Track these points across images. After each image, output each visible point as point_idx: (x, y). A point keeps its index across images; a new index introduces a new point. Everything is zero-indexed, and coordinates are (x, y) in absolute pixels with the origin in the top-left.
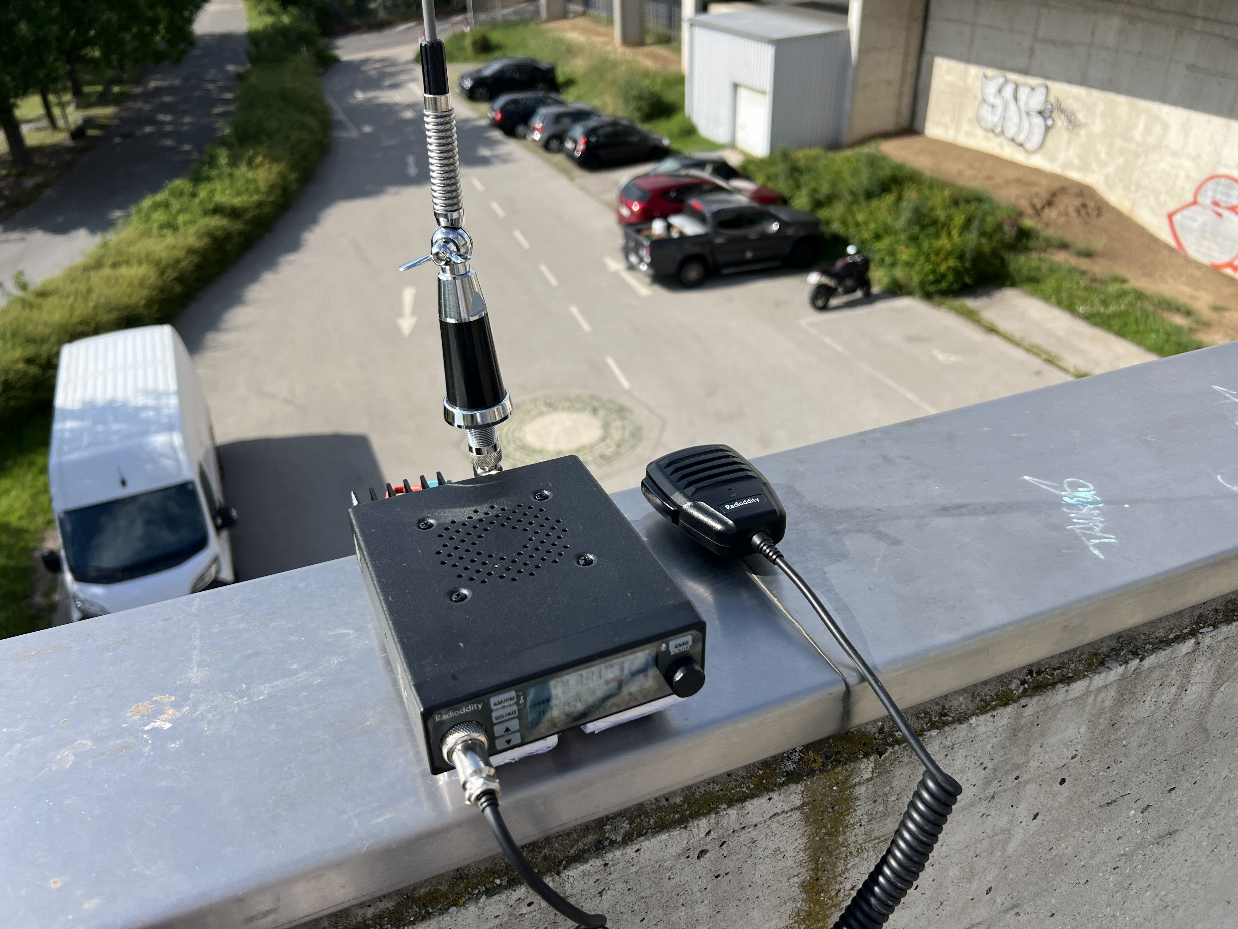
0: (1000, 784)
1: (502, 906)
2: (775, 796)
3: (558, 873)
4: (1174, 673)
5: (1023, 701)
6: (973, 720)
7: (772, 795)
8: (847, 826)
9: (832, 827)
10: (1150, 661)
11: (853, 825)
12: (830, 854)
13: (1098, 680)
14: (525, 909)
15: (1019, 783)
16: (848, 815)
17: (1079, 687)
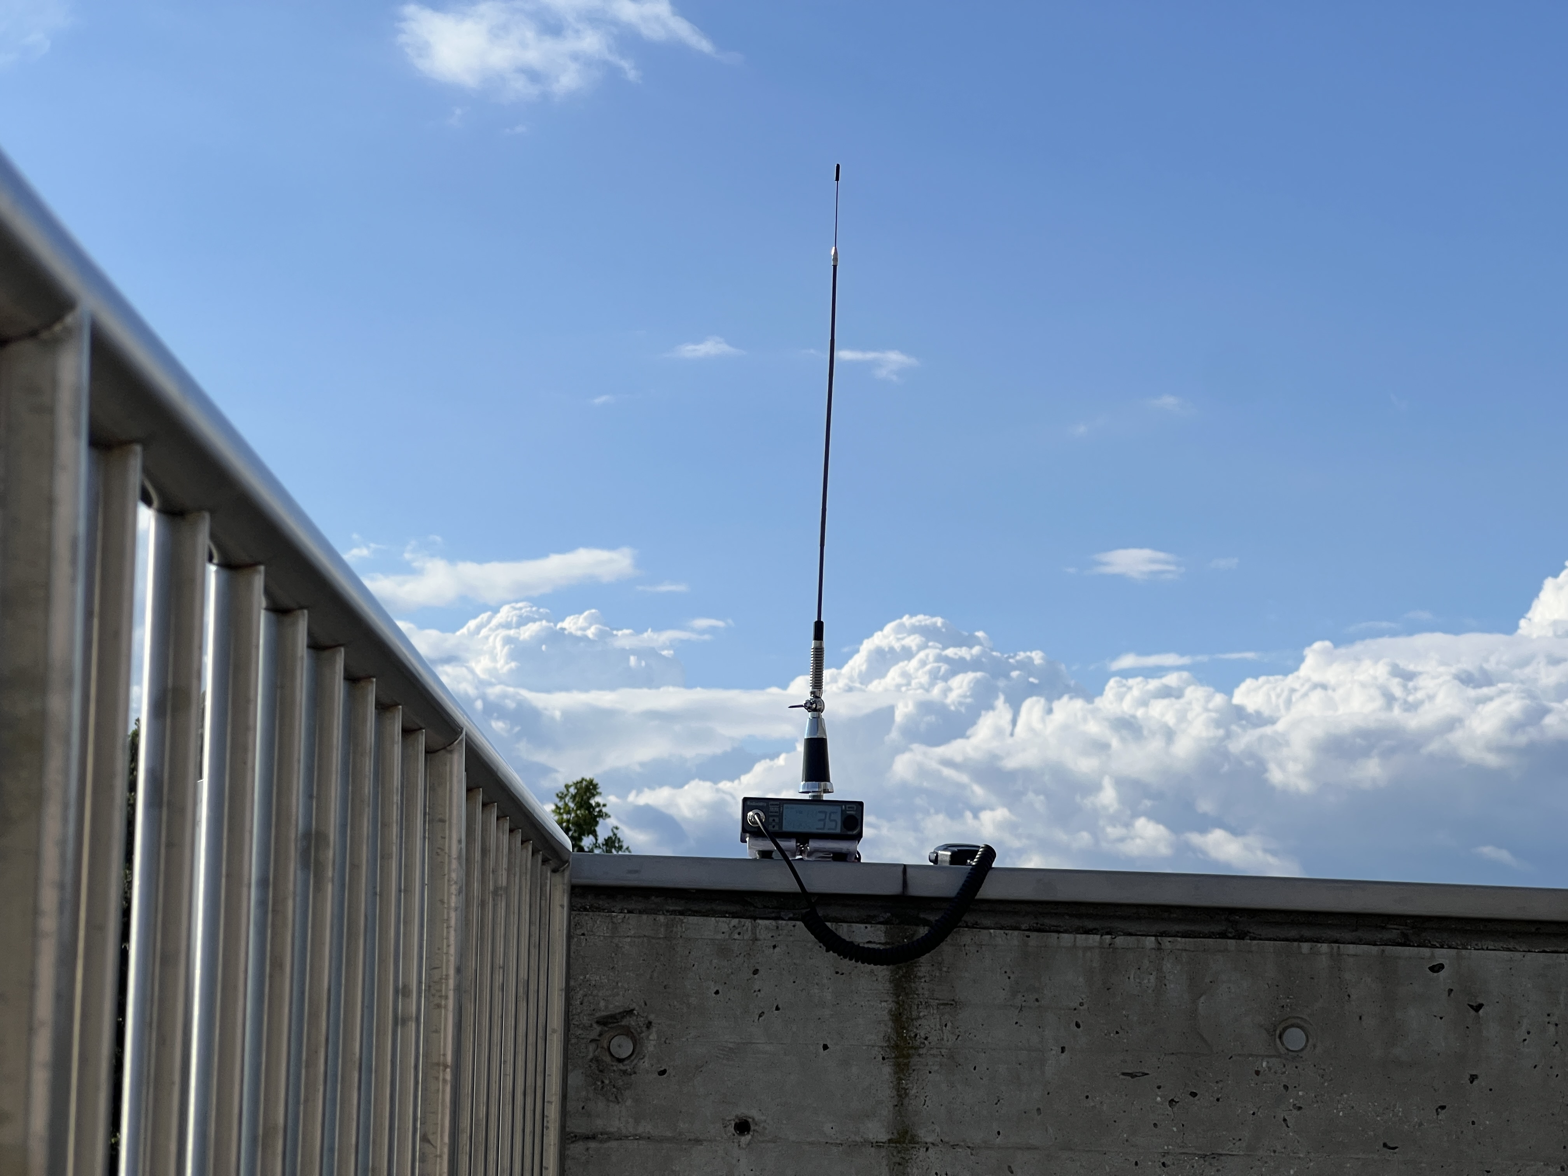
0: (1024, 999)
1: (727, 926)
2: (869, 926)
3: (755, 921)
4: (1146, 962)
5: (1027, 933)
6: (992, 931)
7: (867, 925)
8: (916, 977)
9: (906, 972)
10: (1120, 941)
11: (920, 978)
12: (907, 994)
13: (1081, 939)
14: (736, 936)
15: (1039, 1006)
16: (916, 967)
17: (1067, 939)
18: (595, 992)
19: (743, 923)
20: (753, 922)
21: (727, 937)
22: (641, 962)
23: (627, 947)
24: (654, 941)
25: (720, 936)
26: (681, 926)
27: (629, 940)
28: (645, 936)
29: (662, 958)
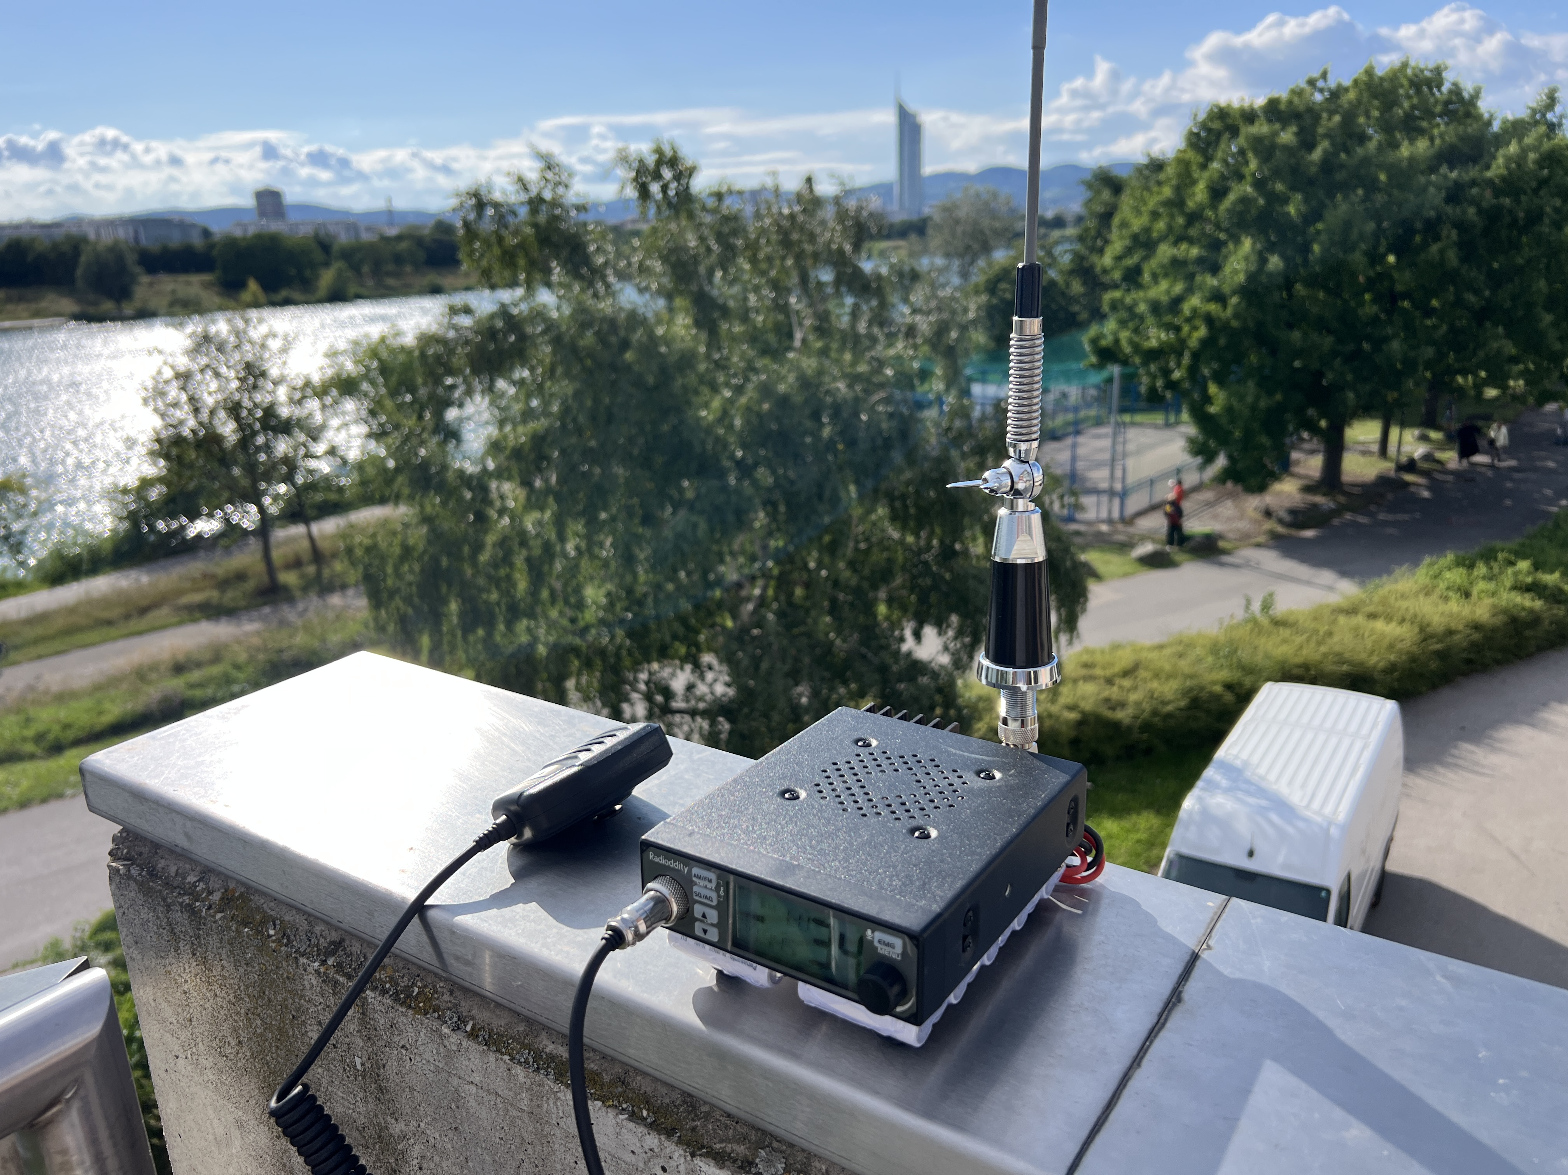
1: (637, 1141)
18: (437, 1159)
19: (668, 1151)
20: (689, 1158)
21: (641, 1165)
22: (498, 1140)
23: (472, 1103)
24: (514, 1113)
25: (629, 1157)
26: (555, 1103)
27: (473, 1089)
28: (497, 1094)
29: (530, 1151)
